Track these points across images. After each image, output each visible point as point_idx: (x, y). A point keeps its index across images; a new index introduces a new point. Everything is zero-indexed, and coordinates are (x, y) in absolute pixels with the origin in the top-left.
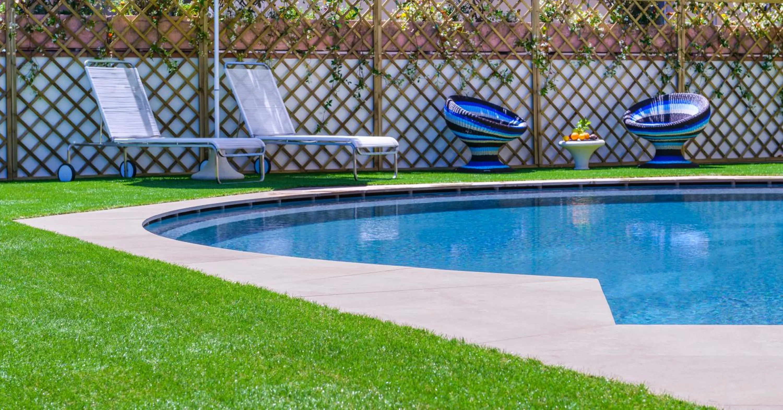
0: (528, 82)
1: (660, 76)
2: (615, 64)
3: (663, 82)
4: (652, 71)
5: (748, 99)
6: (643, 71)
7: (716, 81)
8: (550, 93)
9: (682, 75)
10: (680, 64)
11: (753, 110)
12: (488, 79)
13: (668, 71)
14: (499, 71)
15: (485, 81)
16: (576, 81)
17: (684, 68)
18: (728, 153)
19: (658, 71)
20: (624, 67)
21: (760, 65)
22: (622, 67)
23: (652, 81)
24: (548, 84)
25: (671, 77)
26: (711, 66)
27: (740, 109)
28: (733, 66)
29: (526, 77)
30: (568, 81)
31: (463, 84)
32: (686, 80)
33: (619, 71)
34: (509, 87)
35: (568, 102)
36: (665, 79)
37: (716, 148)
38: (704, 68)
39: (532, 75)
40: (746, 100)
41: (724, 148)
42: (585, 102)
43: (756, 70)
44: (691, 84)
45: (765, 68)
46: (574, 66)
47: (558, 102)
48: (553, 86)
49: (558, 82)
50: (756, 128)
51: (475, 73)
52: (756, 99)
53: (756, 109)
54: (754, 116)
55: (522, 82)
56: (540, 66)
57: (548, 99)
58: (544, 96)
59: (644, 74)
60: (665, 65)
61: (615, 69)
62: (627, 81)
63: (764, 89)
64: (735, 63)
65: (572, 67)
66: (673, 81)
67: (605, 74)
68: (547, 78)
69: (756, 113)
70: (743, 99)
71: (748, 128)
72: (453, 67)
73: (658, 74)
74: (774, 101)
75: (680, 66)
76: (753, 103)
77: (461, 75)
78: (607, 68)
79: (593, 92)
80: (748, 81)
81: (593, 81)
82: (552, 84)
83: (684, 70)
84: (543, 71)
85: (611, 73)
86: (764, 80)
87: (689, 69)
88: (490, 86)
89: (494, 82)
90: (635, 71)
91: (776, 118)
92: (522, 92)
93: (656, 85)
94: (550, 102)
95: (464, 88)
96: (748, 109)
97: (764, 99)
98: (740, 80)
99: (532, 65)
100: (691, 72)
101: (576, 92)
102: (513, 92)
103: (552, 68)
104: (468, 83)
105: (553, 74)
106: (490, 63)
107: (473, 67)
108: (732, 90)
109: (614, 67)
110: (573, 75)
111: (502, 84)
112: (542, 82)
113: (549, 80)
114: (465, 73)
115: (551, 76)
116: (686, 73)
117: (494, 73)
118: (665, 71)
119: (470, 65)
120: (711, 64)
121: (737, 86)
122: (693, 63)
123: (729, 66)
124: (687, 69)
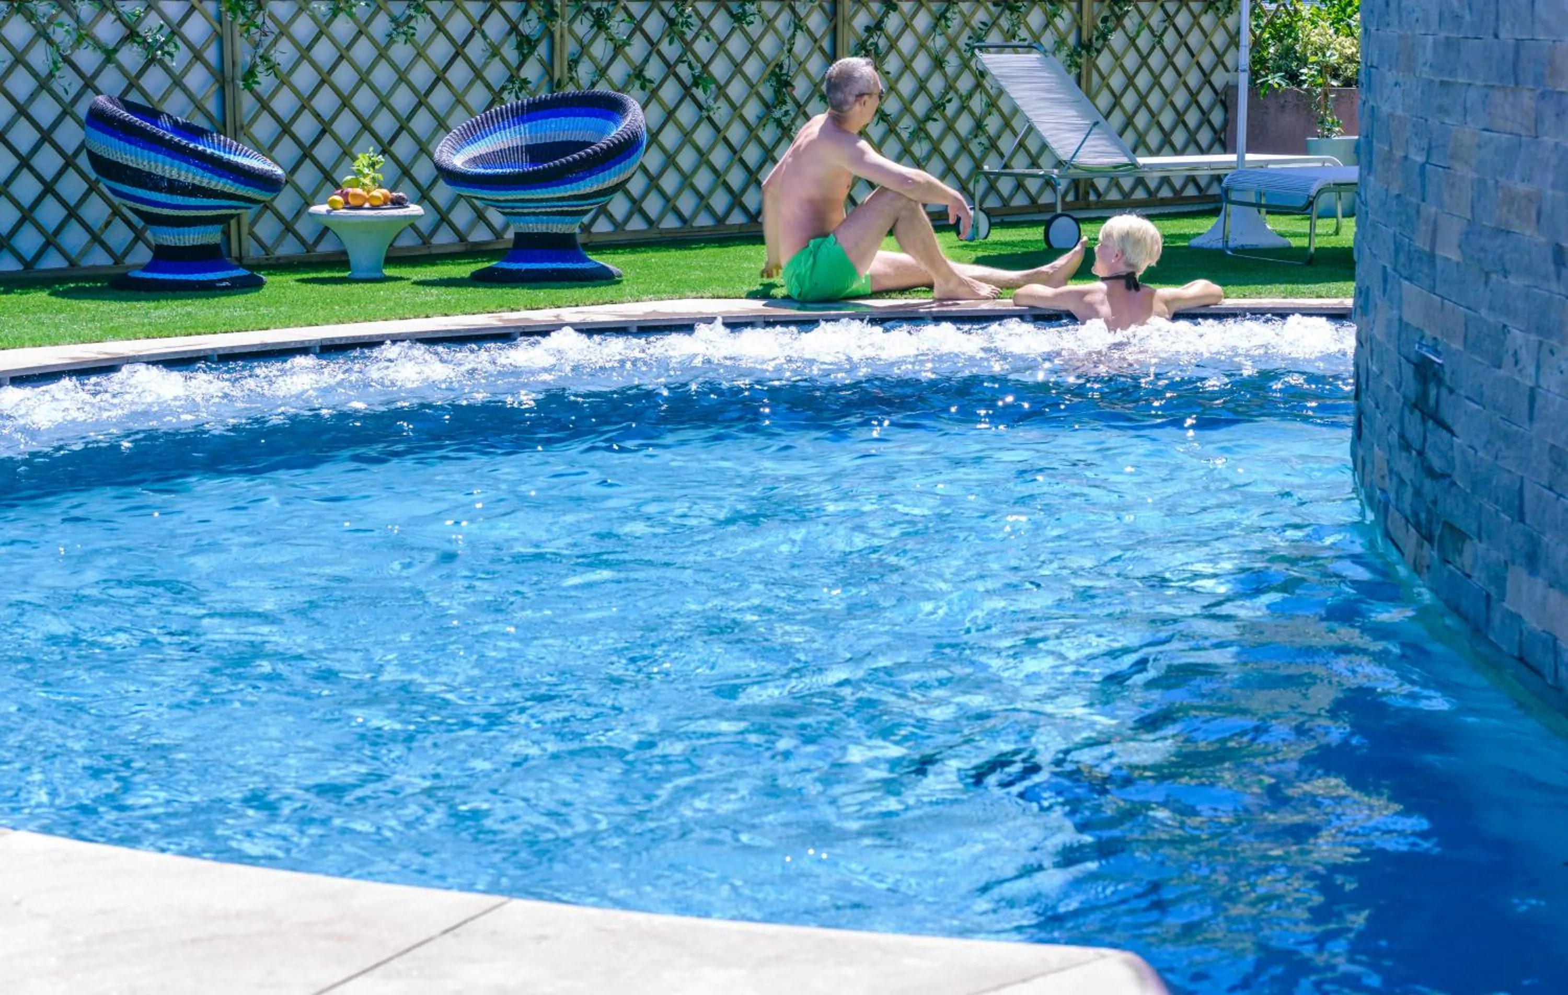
0: (211, 54)
1: (513, 39)
2: (412, 12)
3: (522, 54)
4: (495, 26)
5: (705, 91)
6: (477, 27)
7: (637, 49)
8: (265, 81)
9: (562, 36)
10: (558, 10)
11: (716, 118)
12: (115, 50)
13: (531, 27)
14: (142, 29)
15: (109, 55)
16: (324, 52)
17: (568, 18)
18: (662, 216)
19: (508, 27)
20: (434, 18)
21: (730, 13)
22: (428, 17)
23: (495, 52)
24: (258, 60)
25: (538, 41)
26: (625, 16)
27: (686, 114)
28: (673, 13)
29: (206, 44)
30: (305, 52)
31: (55, 63)
32: (571, 47)
33: (423, 26)
34: (167, 70)
35: (305, 104)
36: (526, 45)
37: (670, 204)
38: (610, 16)
39: (220, 38)
40: (699, 93)
41: (653, 205)
42: (345, 103)
43: (720, 23)
44: (581, 55)
45: (739, 18)
46: (319, 16)
47: (284, 103)
48: (272, 68)
49: (283, 53)
50: (719, 157)
51: (83, 35)
52: (721, 91)
53: (721, 113)
54: (717, 129)
55: (198, 56)
56: (241, 20)
57: (258, 98)
58: (251, 91)
59: (478, 35)
60: (525, 13)
61: (412, 24)
62: (440, 50)
63: (737, 68)
64: (676, 5)
65: (313, 18)
66: (542, 49)
67: (389, 35)
68: (257, 46)
69: (721, 123)
70: (694, 90)
71: (703, 156)
72: (29, 21)
73: (509, 34)
74: (758, 95)
75: (556, 14)
76: (716, 100)
77: (50, 42)
78: (394, 20)
79: (364, 79)
80: (702, 47)
81: (363, 52)
82: (267, 60)
83: (566, 25)
84: (248, 31)
85: (405, 33)
86: (736, 45)
87: (578, 21)
88: (120, 67)
89: (131, 56)
90: (458, 25)
91: (761, 134)
92: (197, 79)
93: (504, 61)
94: (264, 105)
95: (57, 74)
96: (704, 115)
97: (736, 90)
98: (688, 46)
99: (220, 13)
100: (583, 27)
101: (324, 80)
102: (177, 82)
103: (269, 22)
104: (67, 60)
105: (271, 38)
106: (121, 10)
107: (77, 19)
108: (670, 68)
109: (410, 18)
110: (316, 39)
111: (151, 61)
112: (245, 55)
113: (261, 51)
114: (59, 35)
115: (268, 41)
116: (571, 31)
117: (132, 35)
118: (525, 28)
119: (70, 14)
120: (625, 9)
121: (680, 60)
122: (588, 9)
123: (663, 13)
124: (571, 22)
